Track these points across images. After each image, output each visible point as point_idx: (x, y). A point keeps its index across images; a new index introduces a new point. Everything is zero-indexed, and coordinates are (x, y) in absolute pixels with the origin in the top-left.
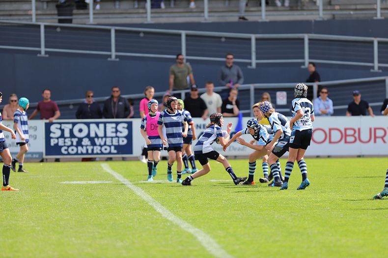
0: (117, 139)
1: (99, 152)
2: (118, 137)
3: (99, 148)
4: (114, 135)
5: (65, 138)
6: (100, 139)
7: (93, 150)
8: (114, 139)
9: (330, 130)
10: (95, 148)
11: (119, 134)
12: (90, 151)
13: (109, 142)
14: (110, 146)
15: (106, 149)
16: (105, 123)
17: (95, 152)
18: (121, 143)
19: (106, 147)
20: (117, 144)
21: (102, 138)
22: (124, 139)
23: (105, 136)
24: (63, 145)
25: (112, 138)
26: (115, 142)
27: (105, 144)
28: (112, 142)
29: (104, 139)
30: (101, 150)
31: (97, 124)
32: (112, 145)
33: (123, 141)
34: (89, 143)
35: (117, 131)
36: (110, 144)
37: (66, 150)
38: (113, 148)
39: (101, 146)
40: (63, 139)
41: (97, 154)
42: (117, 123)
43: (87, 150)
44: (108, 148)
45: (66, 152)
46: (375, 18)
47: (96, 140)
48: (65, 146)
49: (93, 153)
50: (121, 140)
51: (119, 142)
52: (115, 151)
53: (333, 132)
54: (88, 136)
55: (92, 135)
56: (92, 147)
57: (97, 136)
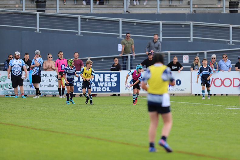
0: (111, 83)
1: (100, 91)
2: (111, 82)
3: (100, 88)
4: (109, 80)
5: (81, 82)
6: (101, 83)
7: (96, 89)
8: (109, 83)
9: (234, 79)
10: (98, 88)
11: (112, 80)
12: (95, 90)
13: (106, 85)
14: (106, 87)
15: (104, 89)
16: (104, 74)
17: (98, 91)
18: (113, 86)
19: (104, 88)
20: (111, 86)
21: (102, 82)
22: (115, 83)
23: (104, 81)
24: (79, 86)
25: (108, 82)
26: (110, 85)
27: (104, 86)
28: (108, 85)
29: (103, 83)
30: (101, 90)
31: (99, 74)
32: (108, 87)
33: (114, 84)
34: (94, 85)
35: (111, 78)
36: (107, 86)
37: (81, 89)
38: (108, 88)
39: (101, 87)
40: (79, 83)
41: (99, 92)
42: (111, 74)
43: (93, 89)
44: (106, 88)
45: (81, 91)
46: (222, 13)
47: (98, 83)
48: (80, 87)
49: (96, 91)
50: (113, 83)
51: (112, 85)
52: (110, 91)
53: (235, 80)
54: (94, 81)
55: (97, 80)
56: (96, 88)
57: (99, 81)
